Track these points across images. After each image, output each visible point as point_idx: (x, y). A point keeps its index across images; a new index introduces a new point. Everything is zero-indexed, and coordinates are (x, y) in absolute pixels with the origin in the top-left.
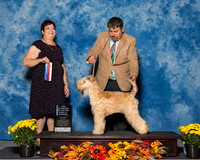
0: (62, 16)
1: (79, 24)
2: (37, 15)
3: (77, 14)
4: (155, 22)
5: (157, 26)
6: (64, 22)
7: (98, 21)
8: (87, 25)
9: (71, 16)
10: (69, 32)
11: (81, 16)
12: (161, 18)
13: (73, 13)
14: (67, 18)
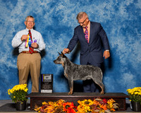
0: (44, 12)
1: (56, 18)
3: (55, 11)
4: (109, 16)
5: (111, 19)
6: (46, 17)
7: (69, 16)
8: (62, 18)
9: (51, 12)
10: (49, 24)
11: (58, 12)
12: (113, 13)
13: (52, 11)
14: (48, 14)
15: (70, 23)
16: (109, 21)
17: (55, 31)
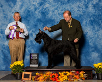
0: (36, 9)
1: (44, 13)
2: (23, 9)
3: (43, 8)
4: (81, 12)
5: (82, 14)
6: (37, 12)
7: (53, 12)
8: (48, 13)
9: (40, 9)
10: (39, 17)
11: (45, 9)
12: (84, 10)
14: (38, 10)
15: (54, 17)
16: (81, 15)
17: (43, 22)
